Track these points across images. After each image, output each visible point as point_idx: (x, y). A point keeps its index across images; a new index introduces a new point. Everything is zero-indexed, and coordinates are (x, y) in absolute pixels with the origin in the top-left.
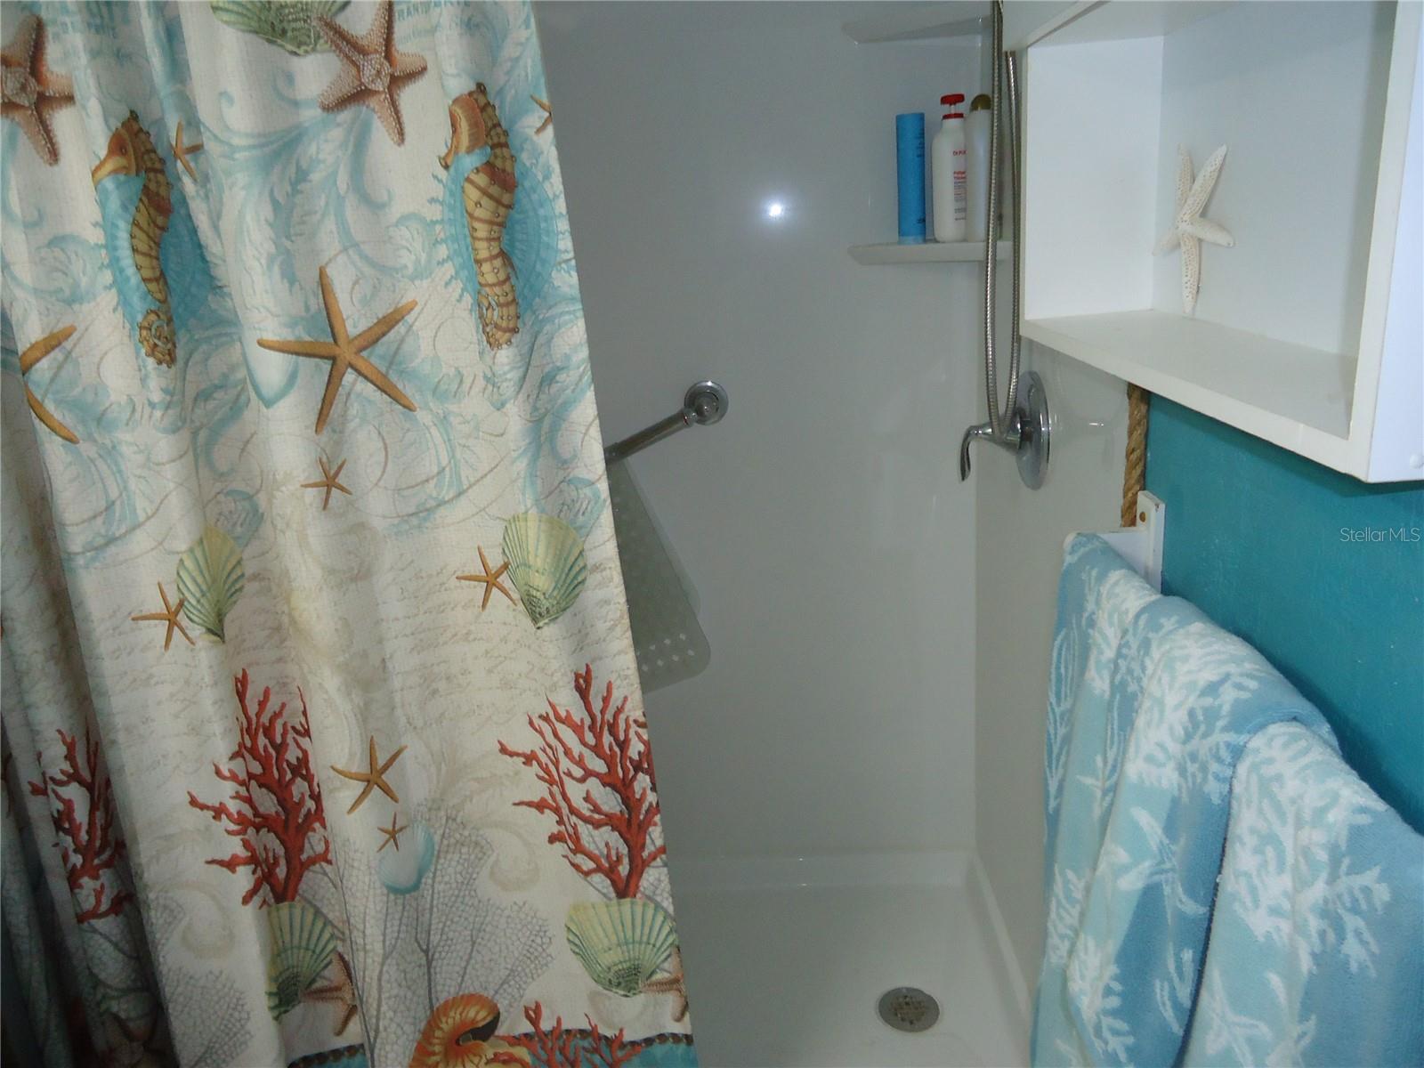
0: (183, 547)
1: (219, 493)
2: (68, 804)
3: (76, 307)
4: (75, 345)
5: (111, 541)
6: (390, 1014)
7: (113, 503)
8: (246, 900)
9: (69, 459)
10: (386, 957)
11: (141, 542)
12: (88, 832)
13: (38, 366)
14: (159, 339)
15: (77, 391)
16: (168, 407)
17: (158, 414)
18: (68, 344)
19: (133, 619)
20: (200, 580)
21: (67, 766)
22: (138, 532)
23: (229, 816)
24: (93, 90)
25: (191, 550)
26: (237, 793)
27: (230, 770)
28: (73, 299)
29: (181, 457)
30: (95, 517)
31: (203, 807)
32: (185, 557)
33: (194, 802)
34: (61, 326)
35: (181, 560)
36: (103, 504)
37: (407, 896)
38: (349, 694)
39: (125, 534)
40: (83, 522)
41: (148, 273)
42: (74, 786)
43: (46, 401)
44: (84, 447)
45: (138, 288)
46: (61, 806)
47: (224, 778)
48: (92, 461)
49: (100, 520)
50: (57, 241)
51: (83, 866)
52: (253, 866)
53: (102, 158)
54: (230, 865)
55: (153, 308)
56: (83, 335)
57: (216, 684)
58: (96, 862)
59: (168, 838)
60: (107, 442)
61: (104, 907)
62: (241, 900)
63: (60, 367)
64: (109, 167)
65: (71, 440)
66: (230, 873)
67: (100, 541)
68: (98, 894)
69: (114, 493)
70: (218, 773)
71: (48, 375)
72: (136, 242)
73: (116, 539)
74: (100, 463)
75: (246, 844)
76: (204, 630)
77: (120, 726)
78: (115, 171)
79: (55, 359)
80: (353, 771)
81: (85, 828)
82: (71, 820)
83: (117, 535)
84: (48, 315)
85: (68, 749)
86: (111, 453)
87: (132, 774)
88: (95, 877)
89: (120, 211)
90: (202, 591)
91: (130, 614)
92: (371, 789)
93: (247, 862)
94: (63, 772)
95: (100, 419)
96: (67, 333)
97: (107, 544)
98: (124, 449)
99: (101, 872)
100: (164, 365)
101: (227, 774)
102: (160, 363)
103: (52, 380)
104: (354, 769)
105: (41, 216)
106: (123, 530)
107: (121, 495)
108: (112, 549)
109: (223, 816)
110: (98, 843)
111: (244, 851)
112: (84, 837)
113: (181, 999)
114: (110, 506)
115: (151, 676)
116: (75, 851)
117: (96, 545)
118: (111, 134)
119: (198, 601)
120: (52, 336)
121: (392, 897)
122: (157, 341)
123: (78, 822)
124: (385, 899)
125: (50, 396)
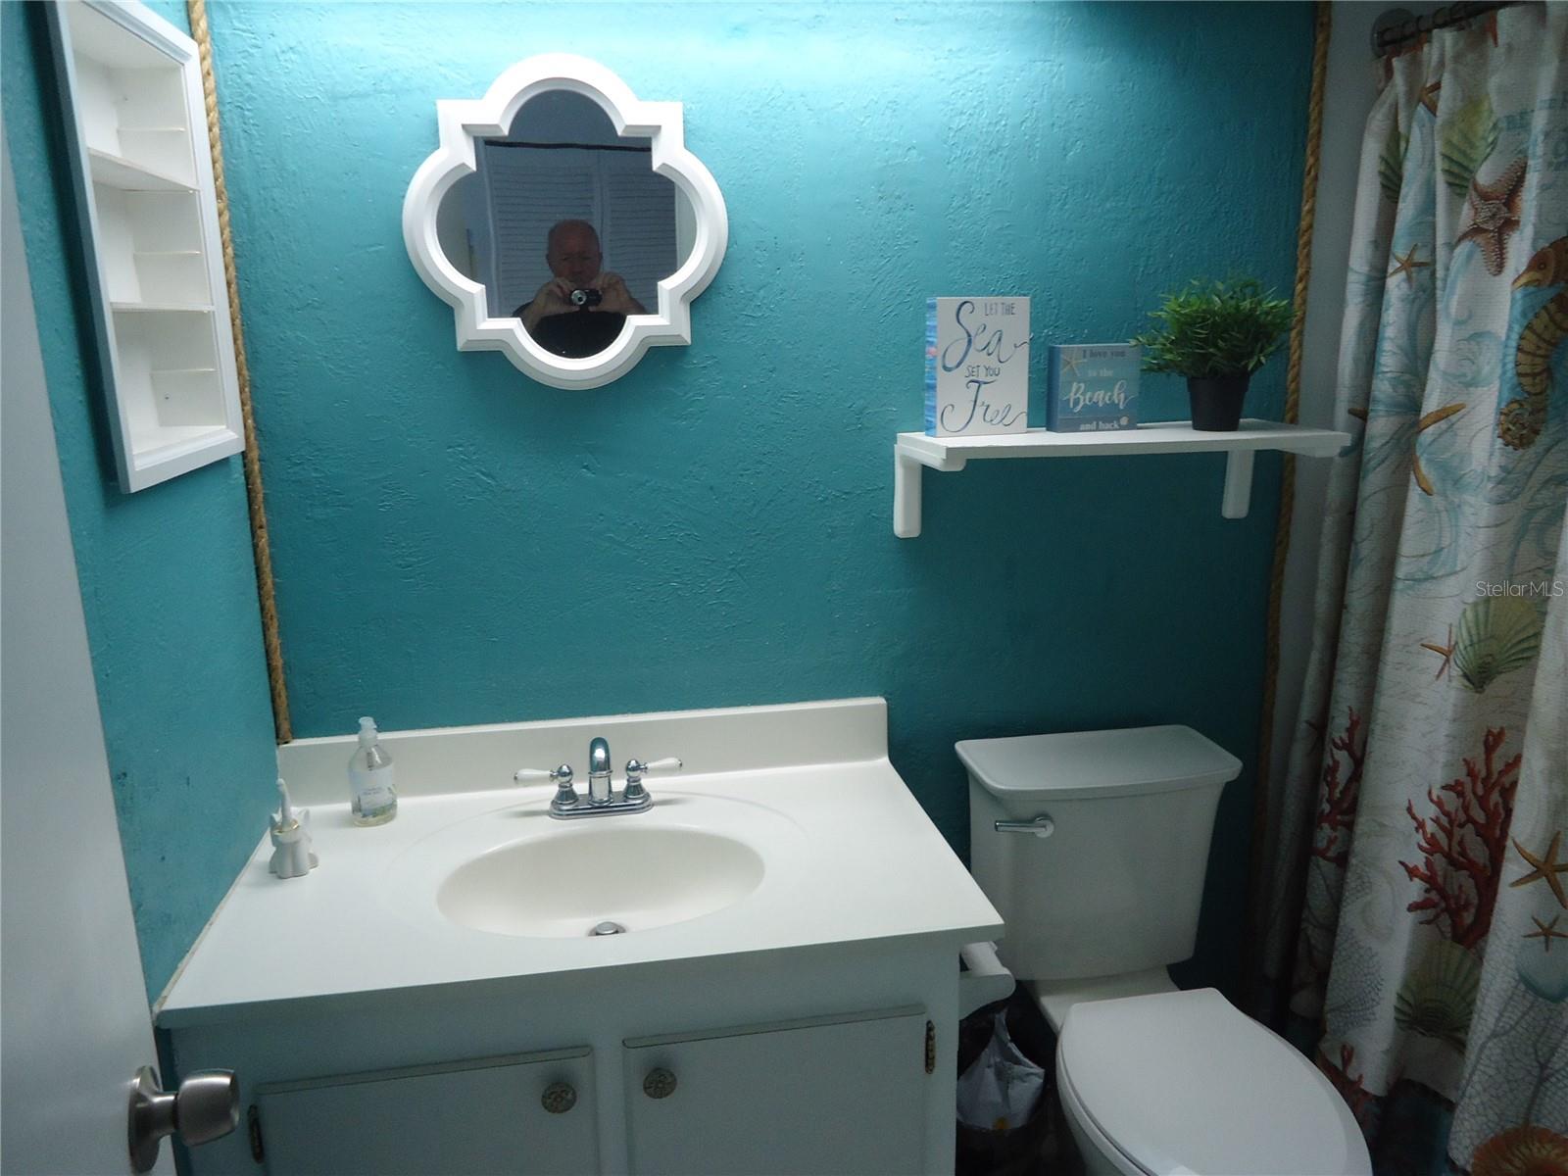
0: (1471, 600)
1: (1540, 568)
2: (1336, 763)
3: (1472, 389)
4: (1459, 420)
5: (1430, 578)
6: (1478, 1087)
7: (1443, 548)
8: (1412, 908)
9: (1420, 506)
10: (1494, 1035)
11: (1450, 587)
12: (1341, 792)
13: (1426, 430)
14: (1514, 425)
15: (1448, 455)
16: (1499, 483)
17: (1490, 485)
18: (1454, 418)
19: (1423, 645)
20: (1473, 632)
21: (1345, 736)
22: (1452, 578)
23: (1424, 833)
24: (1532, 219)
25: (1475, 604)
26: (1437, 817)
27: (1438, 797)
28: (1472, 383)
29: (1497, 526)
30: (1423, 556)
31: (1414, 818)
32: (1468, 608)
33: (1409, 810)
34: (1453, 403)
35: (1465, 609)
36: (1433, 548)
37: (1540, 999)
38: (1551, 782)
39: (1442, 576)
40: (1414, 557)
41: (1522, 369)
42: (1345, 753)
43: (1422, 458)
44: (1437, 501)
45: (1511, 378)
46: (1331, 763)
47: (1432, 800)
48: (1438, 512)
49: (1427, 559)
50: (1477, 336)
51: (1328, 815)
52: (1428, 886)
53: (1521, 272)
54: (1412, 872)
55: (1518, 398)
56: (1469, 412)
57: (1454, 720)
58: (1339, 817)
59: (1382, 825)
60: (1456, 500)
61: (1330, 854)
62: (1407, 905)
63: (1440, 435)
64: (1523, 280)
65: (1427, 492)
66: (1408, 879)
67: (1419, 576)
68: (1331, 841)
69: (1446, 542)
70: (1430, 793)
71: (1429, 439)
72: (1523, 342)
73: (1434, 578)
74: (1444, 514)
75: (1428, 864)
76: (1461, 673)
77: (1379, 721)
78: (1526, 284)
79: (1439, 427)
80: (1528, 851)
81: (1340, 787)
82: (1334, 777)
83: (1435, 576)
84: (1447, 393)
85: (1352, 725)
86: (1455, 509)
87: (1375, 762)
88: (1334, 829)
89: (1519, 317)
90: (1471, 641)
91: (1422, 639)
92: (1539, 877)
93: (1423, 878)
94: (1341, 738)
95: (1456, 482)
96: (1456, 410)
97: (1426, 580)
98: (1467, 510)
99: (1339, 827)
100: (1511, 447)
101: (1435, 798)
102: (1507, 445)
103: (1430, 445)
104: (1529, 850)
105: (1470, 317)
106: (1440, 574)
107: (1450, 545)
108: (1427, 585)
109: (1421, 831)
110: (1345, 805)
111: (1424, 867)
112: (1337, 794)
113: (1344, 953)
114: (1439, 550)
115: (1418, 695)
116: (1328, 801)
117: (1417, 577)
118: (1535, 253)
119: (1465, 648)
120: (1444, 410)
121: (1522, 987)
122: (1511, 426)
123: (1338, 780)
124: (1514, 983)
125: (1425, 455)
